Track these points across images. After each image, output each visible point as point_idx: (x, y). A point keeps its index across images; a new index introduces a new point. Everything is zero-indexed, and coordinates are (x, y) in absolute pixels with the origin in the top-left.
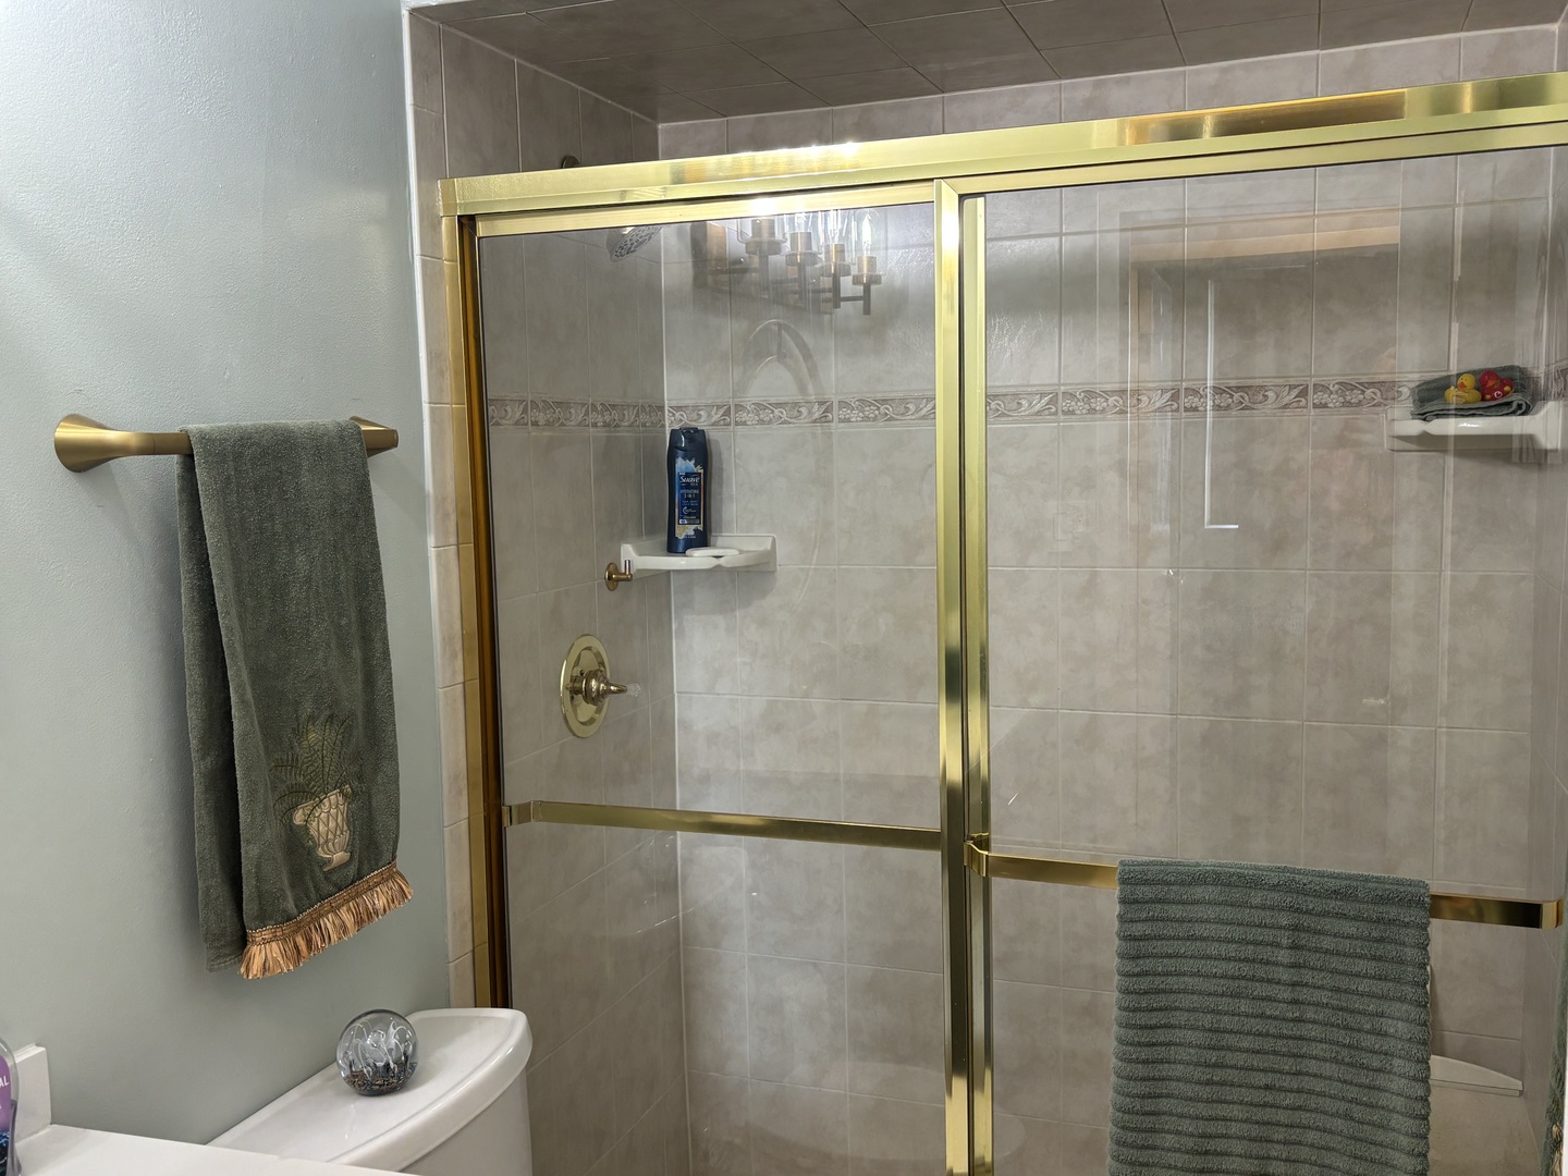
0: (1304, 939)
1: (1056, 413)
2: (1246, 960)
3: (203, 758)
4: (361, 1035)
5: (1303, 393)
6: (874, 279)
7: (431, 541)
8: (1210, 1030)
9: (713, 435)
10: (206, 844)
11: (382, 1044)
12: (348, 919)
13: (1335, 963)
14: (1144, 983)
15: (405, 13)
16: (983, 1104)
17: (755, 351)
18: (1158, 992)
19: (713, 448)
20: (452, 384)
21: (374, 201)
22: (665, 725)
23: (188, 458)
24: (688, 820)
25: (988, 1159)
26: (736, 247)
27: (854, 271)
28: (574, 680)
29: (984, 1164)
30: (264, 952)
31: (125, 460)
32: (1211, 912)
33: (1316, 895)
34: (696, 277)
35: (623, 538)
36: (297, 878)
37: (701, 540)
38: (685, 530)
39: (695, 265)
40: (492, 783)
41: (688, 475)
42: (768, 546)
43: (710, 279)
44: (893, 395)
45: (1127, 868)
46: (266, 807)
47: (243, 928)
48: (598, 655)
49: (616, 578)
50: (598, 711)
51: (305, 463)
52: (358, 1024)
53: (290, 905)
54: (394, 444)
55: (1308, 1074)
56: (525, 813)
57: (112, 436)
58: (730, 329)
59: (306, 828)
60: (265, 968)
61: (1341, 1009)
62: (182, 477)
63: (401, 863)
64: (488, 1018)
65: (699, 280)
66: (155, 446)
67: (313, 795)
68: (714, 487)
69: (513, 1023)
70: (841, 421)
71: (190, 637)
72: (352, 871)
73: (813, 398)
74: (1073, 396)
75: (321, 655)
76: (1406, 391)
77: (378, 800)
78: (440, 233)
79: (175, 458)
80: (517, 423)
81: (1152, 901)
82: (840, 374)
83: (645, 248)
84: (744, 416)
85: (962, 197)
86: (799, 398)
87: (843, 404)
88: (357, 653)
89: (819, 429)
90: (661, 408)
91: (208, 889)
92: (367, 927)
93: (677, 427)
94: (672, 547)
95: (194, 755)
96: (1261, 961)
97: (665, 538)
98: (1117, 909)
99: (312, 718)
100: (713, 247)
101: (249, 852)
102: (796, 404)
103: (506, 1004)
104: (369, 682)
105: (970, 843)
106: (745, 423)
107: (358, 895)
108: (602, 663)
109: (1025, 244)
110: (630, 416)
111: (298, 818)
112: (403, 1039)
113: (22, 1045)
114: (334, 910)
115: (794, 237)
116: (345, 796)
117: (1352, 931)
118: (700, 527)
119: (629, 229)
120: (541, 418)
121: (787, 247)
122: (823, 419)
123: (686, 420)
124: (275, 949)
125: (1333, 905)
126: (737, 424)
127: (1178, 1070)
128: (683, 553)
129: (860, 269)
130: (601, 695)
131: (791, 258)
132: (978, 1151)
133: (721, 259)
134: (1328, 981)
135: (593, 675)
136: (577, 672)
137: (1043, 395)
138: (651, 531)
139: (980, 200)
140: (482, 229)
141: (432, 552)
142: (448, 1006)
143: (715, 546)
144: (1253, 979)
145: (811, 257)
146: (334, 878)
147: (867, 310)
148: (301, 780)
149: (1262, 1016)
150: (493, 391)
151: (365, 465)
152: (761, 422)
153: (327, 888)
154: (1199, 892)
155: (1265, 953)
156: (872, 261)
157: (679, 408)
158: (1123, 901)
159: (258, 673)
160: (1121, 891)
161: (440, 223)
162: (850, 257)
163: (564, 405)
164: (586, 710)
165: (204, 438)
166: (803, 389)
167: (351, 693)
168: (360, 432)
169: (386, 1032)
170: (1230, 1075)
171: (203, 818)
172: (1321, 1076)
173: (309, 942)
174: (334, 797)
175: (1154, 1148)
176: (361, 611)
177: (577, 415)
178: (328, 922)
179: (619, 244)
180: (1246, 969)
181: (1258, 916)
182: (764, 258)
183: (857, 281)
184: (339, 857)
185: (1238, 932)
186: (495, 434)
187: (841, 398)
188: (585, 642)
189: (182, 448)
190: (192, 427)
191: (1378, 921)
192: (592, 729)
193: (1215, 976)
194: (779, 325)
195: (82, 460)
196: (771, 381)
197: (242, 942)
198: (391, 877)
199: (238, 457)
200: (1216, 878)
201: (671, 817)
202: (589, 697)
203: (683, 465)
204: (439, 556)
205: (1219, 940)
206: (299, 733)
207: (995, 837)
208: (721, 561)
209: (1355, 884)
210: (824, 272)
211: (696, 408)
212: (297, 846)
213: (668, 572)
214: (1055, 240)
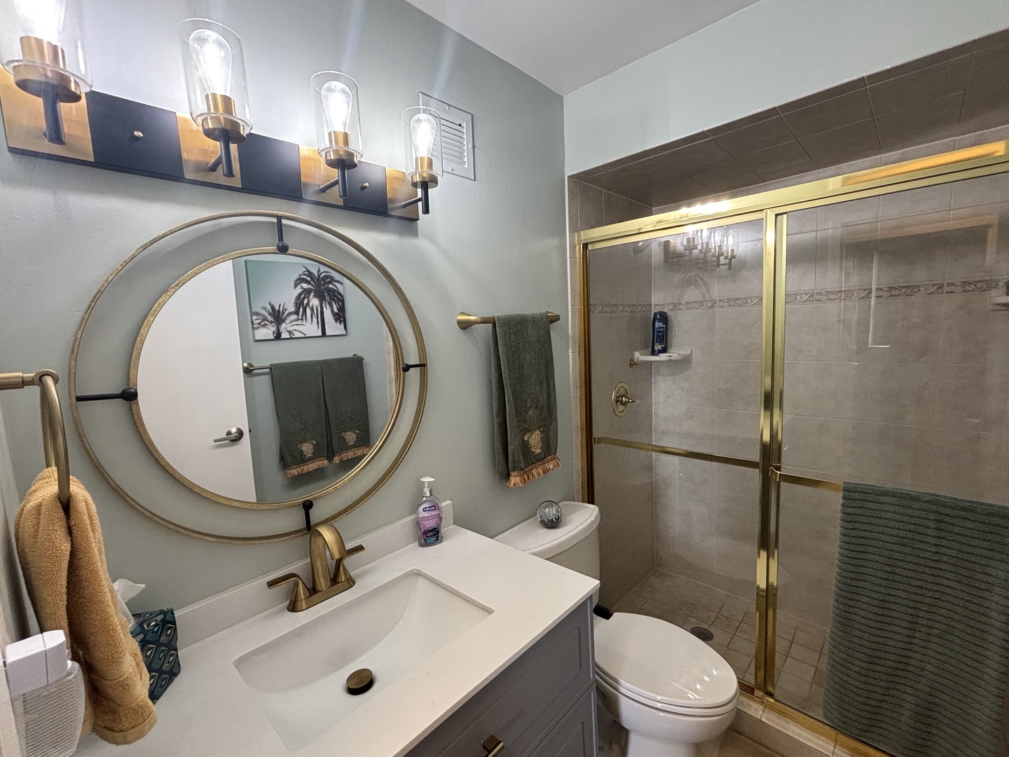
0: (943, 526)
1: (812, 301)
2: (910, 531)
3: (498, 417)
4: (545, 508)
5: (941, 287)
6: (733, 257)
7: (570, 351)
8: (888, 558)
9: (670, 314)
10: (498, 444)
11: (551, 512)
12: (541, 472)
13: (960, 539)
14: (853, 533)
15: (566, 178)
16: (773, 563)
17: (687, 283)
18: (860, 537)
19: (669, 318)
20: (579, 300)
21: (555, 241)
22: (649, 414)
23: (494, 324)
24: (657, 449)
25: (775, 584)
26: (680, 248)
27: (725, 255)
28: (617, 397)
29: (773, 586)
30: (515, 479)
31: (477, 325)
32: (890, 508)
33: (950, 507)
34: (665, 260)
35: (636, 349)
36: (525, 457)
37: (664, 350)
38: (658, 347)
39: (665, 256)
40: (589, 430)
41: (659, 328)
42: (689, 352)
43: (670, 260)
44: (741, 296)
45: (847, 485)
46: (516, 434)
47: (509, 471)
48: (626, 389)
49: (632, 364)
50: (625, 408)
51: (530, 326)
52: (544, 504)
53: (523, 466)
54: (559, 319)
55: (942, 585)
56: (599, 441)
57: (472, 318)
58: (677, 277)
59: (528, 441)
60: (514, 485)
61: (964, 560)
62: (492, 331)
63: (558, 454)
64: (586, 507)
65: (666, 261)
66: (484, 321)
67: (530, 431)
68: (669, 332)
69: (594, 510)
70: (720, 307)
71: (494, 380)
72: (542, 456)
73: (708, 299)
74: (821, 294)
75: (533, 387)
76: (1001, 284)
77: (551, 433)
78: (576, 250)
79: (491, 325)
80: (600, 312)
81: (859, 500)
82: (718, 290)
83: (646, 249)
84: (681, 307)
85: (777, 215)
86: (703, 300)
87: (720, 301)
88: (545, 387)
89: (710, 310)
90: (651, 305)
91: (498, 458)
92: (546, 474)
93: (656, 311)
94: (653, 353)
95: (495, 417)
96: (918, 533)
97: (650, 350)
98: (841, 501)
99: (530, 407)
100: (671, 249)
101: (511, 447)
102: (702, 301)
103: (593, 503)
104: (549, 395)
105: (772, 468)
106: (681, 309)
107: (544, 463)
108: (627, 392)
109: (800, 236)
110: (639, 308)
111: (526, 438)
112: (557, 512)
113: (445, 500)
114: (536, 468)
115: (702, 243)
116: (541, 432)
117: (972, 526)
118: (664, 346)
119: (641, 243)
120: (608, 310)
121: (700, 247)
122: (712, 307)
123: (659, 309)
124: (518, 479)
125: (964, 514)
126: (679, 309)
127: (871, 571)
128: (657, 355)
129: (728, 254)
130: (626, 403)
131: (701, 251)
132: (770, 581)
133: (674, 252)
134: (957, 546)
135: (624, 396)
136: (618, 395)
137: (807, 294)
138: (646, 347)
139: (785, 216)
140: (590, 247)
141: (571, 354)
142: (574, 501)
143: (669, 353)
144: (913, 539)
145: (708, 250)
146: (537, 458)
147: (730, 268)
148: (527, 426)
149: (918, 556)
150: (592, 302)
151: (549, 327)
152: (688, 308)
153: (534, 460)
154: (884, 499)
155: (922, 530)
156: (733, 250)
157: (657, 305)
158: (844, 498)
159: (514, 392)
160: (844, 494)
161: (576, 247)
162: (724, 249)
163: (615, 305)
164: (621, 408)
165: (498, 318)
166: (704, 297)
167: (543, 399)
168: (547, 316)
169: (552, 508)
170: (897, 577)
171: (497, 437)
172: (950, 587)
173: (528, 477)
174: (537, 432)
175: (857, 601)
176: (547, 373)
177: (621, 308)
178: (534, 472)
179: (636, 249)
180: (909, 535)
181: (917, 513)
182: (691, 252)
183: (726, 258)
184: (538, 451)
185: (906, 519)
186: (592, 315)
187: (720, 298)
188: (621, 385)
189: (492, 321)
190: (495, 315)
191: (989, 524)
192: (624, 413)
193: (892, 535)
194: (696, 275)
195: (465, 326)
196: (692, 294)
197: (508, 476)
198: (554, 459)
199: (509, 324)
200: (894, 494)
201: (650, 447)
202: (622, 403)
203: (658, 325)
204: (572, 355)
205: (896, 521)
206: (527, 412)
207: (783, 466)
208: (671, 358)
209: (975, 505)
210: (714, 255)
211: (663, 305)
212: (525, 446)
213: (651, 362)
214: (814, 233)
